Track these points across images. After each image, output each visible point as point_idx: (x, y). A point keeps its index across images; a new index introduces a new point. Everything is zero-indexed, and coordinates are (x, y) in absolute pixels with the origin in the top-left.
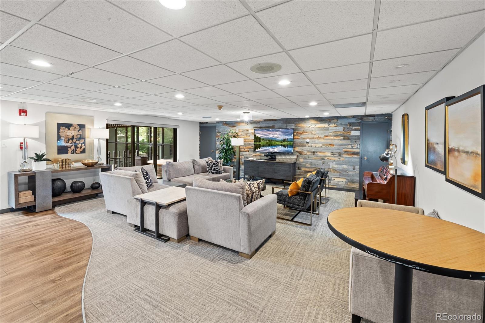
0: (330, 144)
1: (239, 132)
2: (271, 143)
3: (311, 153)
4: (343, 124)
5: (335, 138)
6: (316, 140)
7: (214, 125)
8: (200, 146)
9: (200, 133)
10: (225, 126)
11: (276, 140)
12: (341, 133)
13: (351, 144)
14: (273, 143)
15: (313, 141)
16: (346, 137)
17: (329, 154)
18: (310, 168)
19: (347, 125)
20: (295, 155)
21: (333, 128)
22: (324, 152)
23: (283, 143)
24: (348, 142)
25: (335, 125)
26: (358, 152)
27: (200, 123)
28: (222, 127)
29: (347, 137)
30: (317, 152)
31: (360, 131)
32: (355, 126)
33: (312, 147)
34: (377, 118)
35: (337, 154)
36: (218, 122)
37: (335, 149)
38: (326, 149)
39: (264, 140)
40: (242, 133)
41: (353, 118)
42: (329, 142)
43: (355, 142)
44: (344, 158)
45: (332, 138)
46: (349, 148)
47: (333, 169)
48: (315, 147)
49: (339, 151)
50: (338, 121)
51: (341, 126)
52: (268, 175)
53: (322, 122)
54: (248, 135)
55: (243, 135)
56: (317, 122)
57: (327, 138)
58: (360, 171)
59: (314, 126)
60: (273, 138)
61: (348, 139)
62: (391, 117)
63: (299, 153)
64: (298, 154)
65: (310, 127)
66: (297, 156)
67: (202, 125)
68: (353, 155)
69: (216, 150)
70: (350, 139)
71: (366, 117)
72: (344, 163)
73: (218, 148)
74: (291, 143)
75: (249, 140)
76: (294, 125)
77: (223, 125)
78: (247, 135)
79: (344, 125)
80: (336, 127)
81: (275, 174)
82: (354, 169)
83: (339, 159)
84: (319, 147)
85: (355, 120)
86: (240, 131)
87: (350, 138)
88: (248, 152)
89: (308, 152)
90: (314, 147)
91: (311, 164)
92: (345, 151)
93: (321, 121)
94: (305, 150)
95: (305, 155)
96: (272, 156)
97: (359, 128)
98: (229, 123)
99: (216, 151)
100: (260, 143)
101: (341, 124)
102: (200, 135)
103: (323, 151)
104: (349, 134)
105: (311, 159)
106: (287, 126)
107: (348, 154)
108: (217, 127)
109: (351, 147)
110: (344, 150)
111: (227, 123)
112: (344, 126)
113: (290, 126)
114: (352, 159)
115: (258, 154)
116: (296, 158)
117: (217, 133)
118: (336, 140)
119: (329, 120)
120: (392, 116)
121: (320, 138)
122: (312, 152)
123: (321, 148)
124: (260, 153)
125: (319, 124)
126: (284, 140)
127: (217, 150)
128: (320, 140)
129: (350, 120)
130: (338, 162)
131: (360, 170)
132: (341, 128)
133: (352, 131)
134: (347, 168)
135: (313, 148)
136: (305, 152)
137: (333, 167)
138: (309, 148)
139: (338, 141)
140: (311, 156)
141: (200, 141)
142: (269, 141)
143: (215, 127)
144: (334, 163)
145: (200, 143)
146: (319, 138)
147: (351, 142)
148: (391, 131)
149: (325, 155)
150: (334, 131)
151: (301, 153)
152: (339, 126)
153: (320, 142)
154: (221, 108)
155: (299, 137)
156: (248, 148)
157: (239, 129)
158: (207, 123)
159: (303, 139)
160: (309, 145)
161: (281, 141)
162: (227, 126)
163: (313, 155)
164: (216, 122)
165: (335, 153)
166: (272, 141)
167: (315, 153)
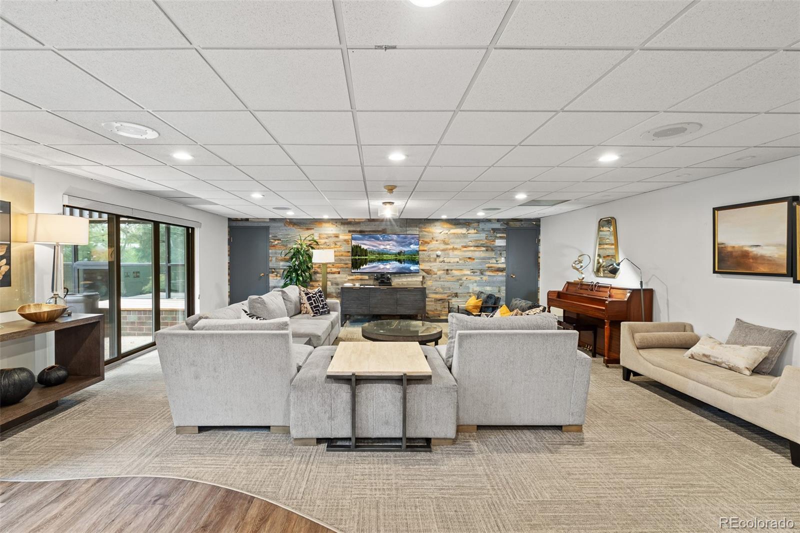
0: (469, 258)
1: (320, 238)
2: (381, 257)
3: (443, 272)
4: (486, 229)
5: (475, 249)
6: (451, 252)
7: (265, 225)
8: (229, 266)
9: (229, 240)
10: (289, 228)
11: (389, 253)
12: (483, 243)
13: (496, 258)
14: (385, 257)
15: (445, 254)
16: (490, 249)
17: (468, 272)
18: (442, 293)
19: (490, 231)
20: (420, 275)
21: (473, 235)
22: (461, 270)
23: (399, 257)
24: (492, 254)
25: (475, 231)
26: (503, 268)
27: (230, 220)
28: (283, 230)
29: (490, 247)
30: (451, 270)
31: (505, 240)
32: (499, 233)
33: (444, 262)
34: (524, 224)
35: (478, 271)
36: (273, 220)
37: (476, 264)
38: (464, 265)
39: (372, 253)
40: (327, 241)
41: (497, 221)
42: (470, 254)
43: (501, 254)
44: (487, 277)
45: (472, 248)
46: (493, 263)
47: (473, 293)
48: (450, 262)
49: (480, 267)
50: (478, 225)
51: (483, 233)
52: (387, 310)
53: (458, 226)
54: (339, 244)
55: (328, 244)
56: (451, 226)
57: (465, 249)
58: (506, 294)
59: (447, 232)
60: (385, 250)
61: (492, 250)
62: (539, 223)
63: (426, 272)
64: (424, 274)
65: (442, 233)
66: (423, 277)
67: (234, 224)
68: (498, 272)
69: (270, 272)
70: (494, 251)
71: (512, 221)
72: (488, 283)
73: (274, 269)
74: (408, 257)
75: (341, 253)
76: (418, 229)
77: (285, 225)
78: (336, 244)
79: (487, 231)
80: (476, 233)
81: (398, 308)
82: (499, 292)
83: (481, 278)
84: (454, 263)
85: (500, 225)
86: (322, 236)
87: (495, 249)
88: (339, 273)
89: (439, 270)
90: (447, 262)
91: (443, 288)
92: (489, 267)
93: (457, 224)
94: (435, 267)
95: (435, 274)
96: (383, 279)
97: (505, 235)
98: (298, 223)
99: (270, 275)
100: (367, 257)
101: (483, 230)
102: (230, 243)
103: (460, 267)
104: (493, 244)
105: (443, 281)
106: (406, 231)
107: (492, 271)
108: (270, 228)
109: (495, 262)
110: (487, 265)
111: (295, 221)
112: (487, 233)
113: (412, 230)
114: (497, 277)
115: (357, 276)
116: (421, 280)
117: (272, 241)
118: (477, 252)
119: (468, 224)
120: (540, 221)
121: (456, 249)
122: (444, 270)
123: (458, 264)
124: (361, 275)
125: (454, 229)
126: (400, 253)
127: (273, 272)
128: (456, 252)
129: (494, 225)
130: (480, 282)
131: (506, 291)
132: (483, 236)
133: (496, 240)
134: (491, 291)
135: (446, 264)
136: (435, 270)
137: (473, 291)
138: (441, 264)
139: (480, 254)
140: (444, 276)
141: (229, 255)
142: (379, 254)
143: (267, 229)
144: (475, 284)
145: (230, 259)
146: (454, 249)
147: (495, 254)
148: (539, 240)
149: (462, 274)
150: (475, 239)
151: (428, 272)
152: (481, 232)
153: (456, 255)
154: (392, 190)
155: (425, 249)
156: (338, 268)
157: (319, 234)
158: (247, 220)
159: (432, 251)
160: (441, 259)
161: (396, 254)
162: (294, 228)
163: (447, 274)
164: (270, 219)
165: (476, 271)
166: (383, 254)
167: (449, 272)
